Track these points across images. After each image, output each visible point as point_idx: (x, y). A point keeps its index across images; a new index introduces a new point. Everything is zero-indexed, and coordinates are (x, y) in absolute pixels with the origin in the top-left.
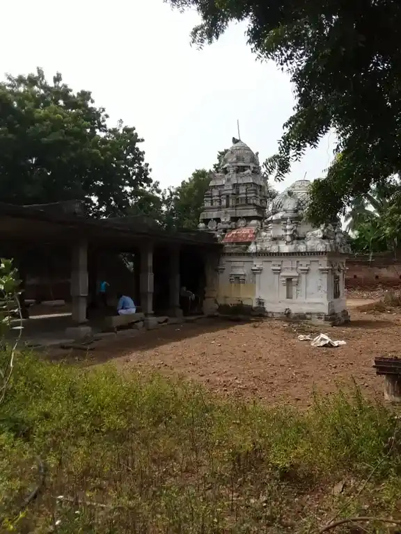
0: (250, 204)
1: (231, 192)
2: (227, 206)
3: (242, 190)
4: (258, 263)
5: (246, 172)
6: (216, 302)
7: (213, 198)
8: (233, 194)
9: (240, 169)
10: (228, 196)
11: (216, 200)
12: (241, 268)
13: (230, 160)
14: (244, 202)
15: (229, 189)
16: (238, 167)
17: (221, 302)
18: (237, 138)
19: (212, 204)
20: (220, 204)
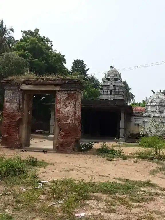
0: (120, 94)
1: (112, 89)
2: (111, 94)
3: (117, 88)
4: (146, 120)
5: (118, 81)
6: (129, 132)
7: (104, 91)
8: (113, 90)
9: (116, 80)
10: (111, 90)
11: (105, 91)
12: (140, 121)
13: (111, 75)
14: (117, 93)
15: (111, 87)
16: (115, 78)
17: (131, 132)
18: (113, 66)
19: (103, 93)
20: (107, 93)
